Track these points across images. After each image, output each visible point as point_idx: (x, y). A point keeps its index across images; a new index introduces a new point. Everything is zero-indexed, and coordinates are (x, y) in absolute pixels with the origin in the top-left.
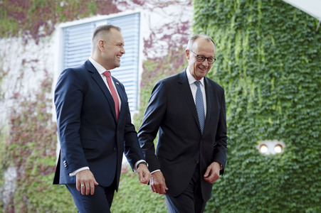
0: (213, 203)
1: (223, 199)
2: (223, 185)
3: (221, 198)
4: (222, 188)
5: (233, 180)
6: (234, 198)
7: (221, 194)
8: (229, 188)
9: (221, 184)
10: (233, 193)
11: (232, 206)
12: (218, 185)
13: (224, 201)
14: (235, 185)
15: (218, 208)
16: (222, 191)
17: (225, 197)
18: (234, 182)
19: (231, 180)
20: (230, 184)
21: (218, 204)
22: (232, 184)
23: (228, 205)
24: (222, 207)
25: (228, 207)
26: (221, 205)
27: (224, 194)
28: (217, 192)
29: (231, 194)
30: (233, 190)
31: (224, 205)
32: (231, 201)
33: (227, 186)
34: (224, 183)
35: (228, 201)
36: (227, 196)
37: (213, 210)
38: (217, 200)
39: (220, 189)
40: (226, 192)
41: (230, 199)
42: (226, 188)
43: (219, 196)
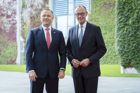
0: (128, 58)
1: (133, 56)
2: (133, 49)
3: (132, 55)
4: (132, 51)
5: (138, 47)
6: (138, 55)
7: (132, 53)
8: (136, 50)
9: (132, 49)
10: (138, 53)
11: (137, 59)
12: (130, 49)
13: (133, 57)
14: (139, 49)
15: (130, 60)
16: (132, 52)
17: (134, 55)
18: (138, 48)
19: (137, 46)
20: (136, 49)
21: (130, 58)
22: (137, 48)
23: (135, 58)
24: (132, 60)
25: (135, 60)
26: (132, 58)
27: (133, 53)
28: (130, 52)
29: (137, 53)
30: (138, 52)
31: (133, 58)
32: (137, 57)
33: (135, 49)
34: (133, 48)
35: (135, 57)
36: (135, 54)
37: (128, 61)
38: (130, 56)
39: (131, 51)
40: (134, 52)
41: (136, 56)
42: (134, 51)
43: (131, 55)
